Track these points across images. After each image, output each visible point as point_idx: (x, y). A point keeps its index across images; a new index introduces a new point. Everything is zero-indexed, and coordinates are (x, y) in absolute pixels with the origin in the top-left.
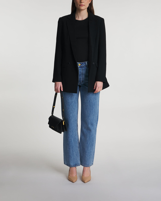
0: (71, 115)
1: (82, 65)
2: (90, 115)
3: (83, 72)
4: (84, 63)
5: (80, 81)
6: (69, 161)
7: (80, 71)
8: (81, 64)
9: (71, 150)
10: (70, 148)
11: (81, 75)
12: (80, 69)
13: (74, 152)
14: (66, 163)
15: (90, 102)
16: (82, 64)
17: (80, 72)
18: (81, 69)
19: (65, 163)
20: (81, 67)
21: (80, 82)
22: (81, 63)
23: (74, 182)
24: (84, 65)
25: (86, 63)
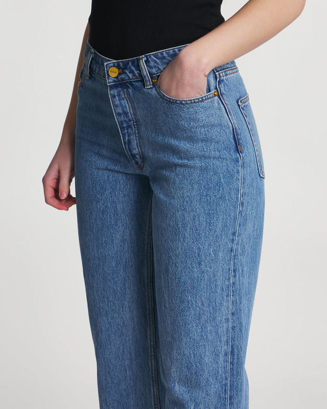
1: (123, 76)
2: (173, 338)
4: (133, 62)
7: (116, 106)
8: (122, 69)
11: (129, 127)
12: (114, 96)
16: (126, 66)
18: (118, 95)
20: (120, 84)
21: (137, 163)
24: (132, 72)
25: (143, 63)
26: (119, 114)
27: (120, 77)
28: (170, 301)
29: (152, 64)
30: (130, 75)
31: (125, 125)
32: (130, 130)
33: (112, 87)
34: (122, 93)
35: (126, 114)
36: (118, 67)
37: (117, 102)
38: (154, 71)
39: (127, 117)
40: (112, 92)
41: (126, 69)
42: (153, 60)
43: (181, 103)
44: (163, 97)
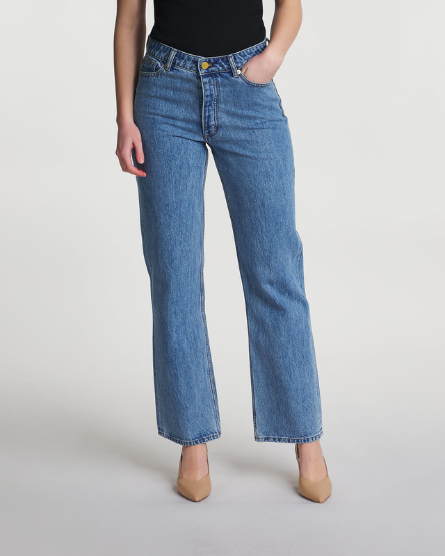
0: (177, 251)
1: (214, 69)
3: (219, 92)
4: (223, 59)
5: (209, 127)
6: (178, 423)
7: (206, 90)
8: (212, 64)
9: (182, 381)
10: (176, 376)
11: (210, 105)
12: (206, 83)
13: (196, 391)
14: (165, 429)
15: (263, 205)
16: (216, 62)
17: (208, 93)
18: (210, 82)
19: (161, 432)
20: (210, 74)
21: (209, 132)
22: (210, 60)
23: (197, 499)
24: (221, 65)
25: (231, 60)
26: (207, 96)
27: (210, 69)
28: (267, 226)
29: (238, 60)
30: (220, 68)
31: (208, 104)
32: (210, 108)
33: (204, 77)
34: (212, 81)
35: (211, 95)
36: (209, 62)
37: (208, 88)
38: (239, 65)
39: (212, 98)
40: (205, 80)
41: (217, 63)
42: (238, 58)
43: (261, 87)
44: (248, 83)
